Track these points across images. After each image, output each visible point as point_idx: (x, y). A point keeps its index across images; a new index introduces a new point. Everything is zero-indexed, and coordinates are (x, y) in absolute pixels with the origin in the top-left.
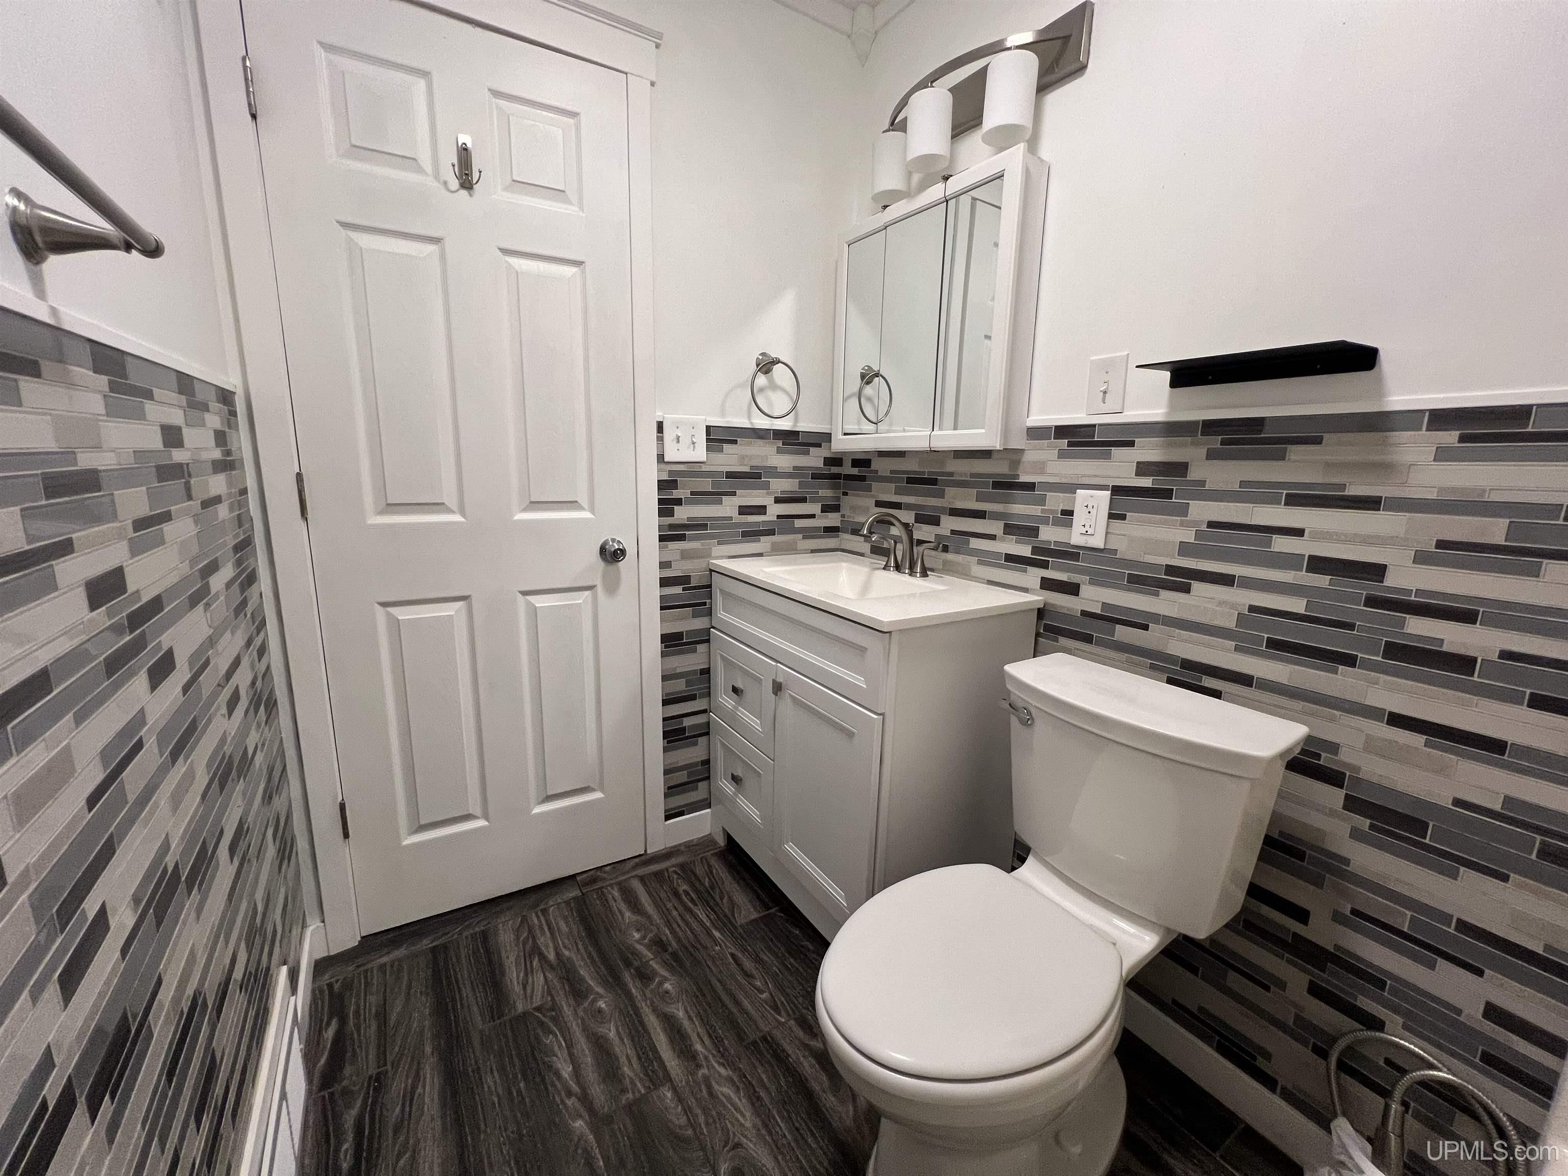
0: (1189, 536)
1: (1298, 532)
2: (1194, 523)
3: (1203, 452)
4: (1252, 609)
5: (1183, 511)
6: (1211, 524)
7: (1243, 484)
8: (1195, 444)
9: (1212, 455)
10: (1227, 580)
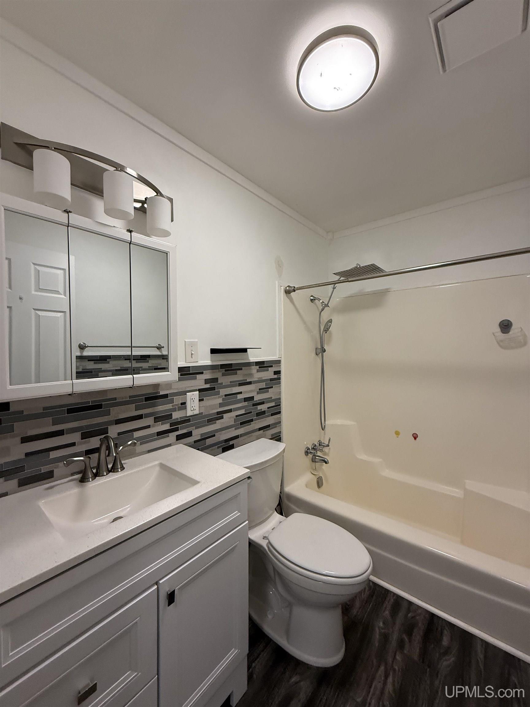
0: (220, 401)
1: (241, 393)
2: (222, 396)
3: (221, 374)
4: (237, 416)
5: (218, 393)
6: (226, 395)
7: (231, 382)
8: (219, 371)
9: (223, 375)
10: (230, 411)
